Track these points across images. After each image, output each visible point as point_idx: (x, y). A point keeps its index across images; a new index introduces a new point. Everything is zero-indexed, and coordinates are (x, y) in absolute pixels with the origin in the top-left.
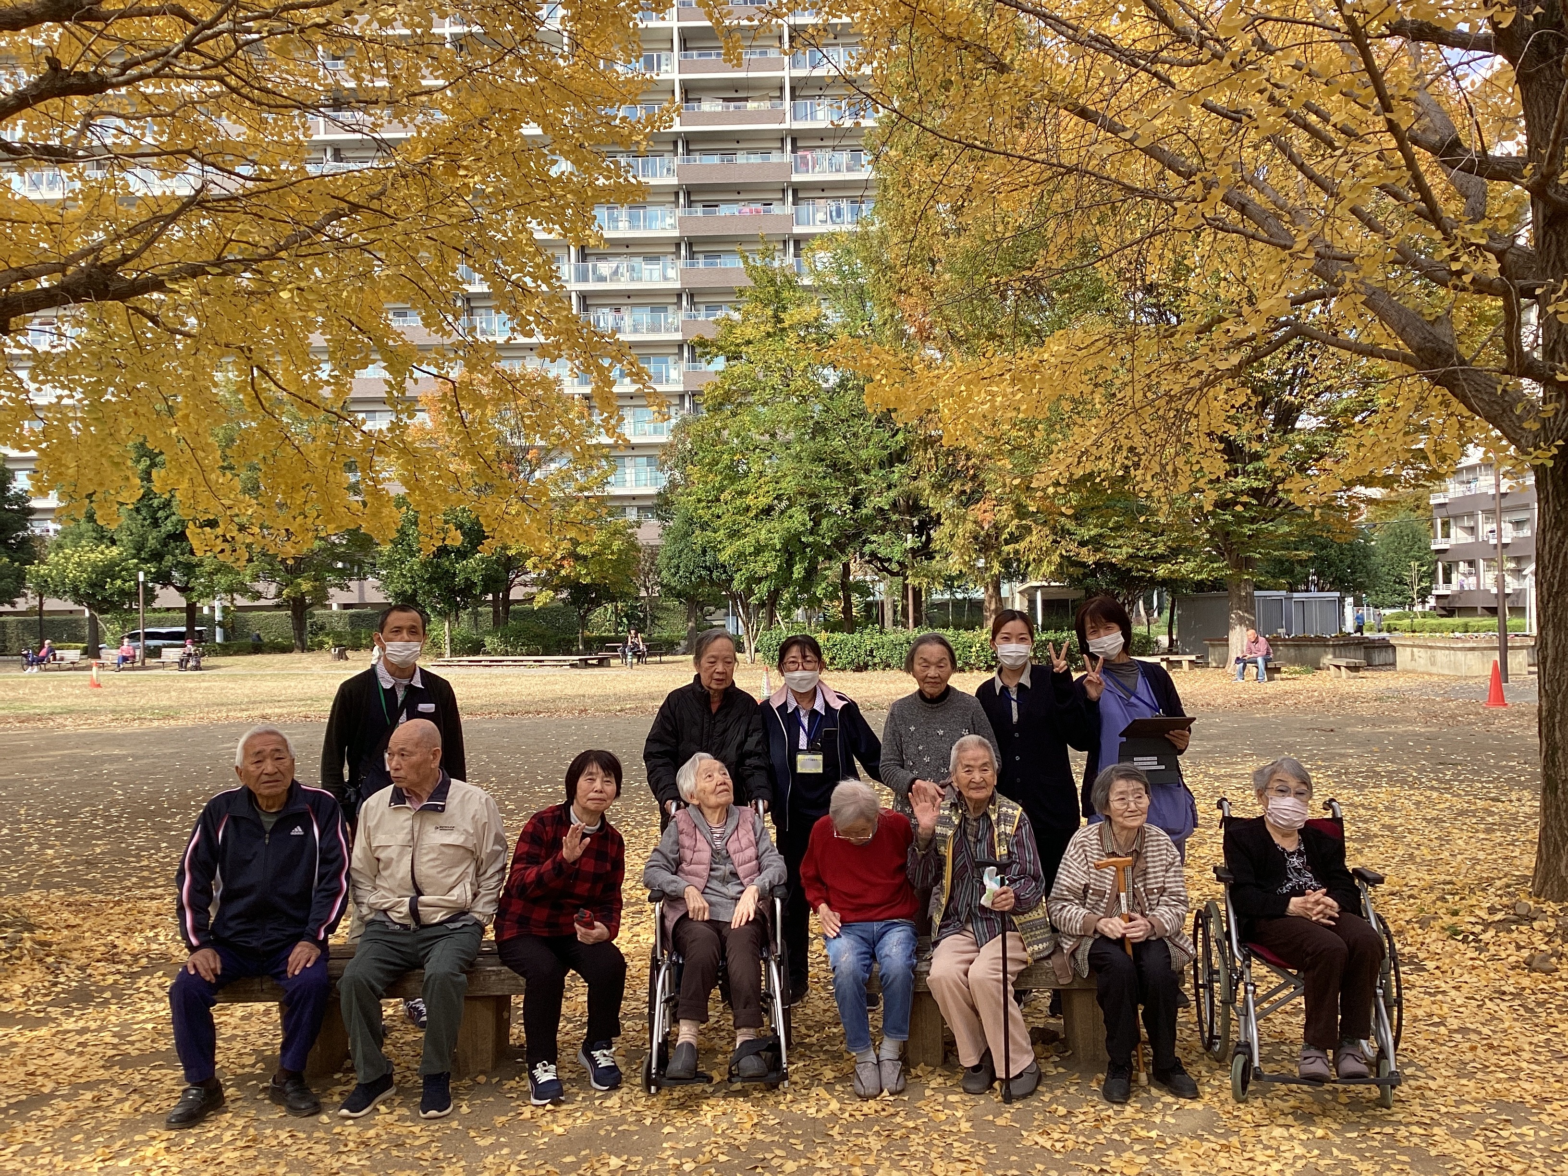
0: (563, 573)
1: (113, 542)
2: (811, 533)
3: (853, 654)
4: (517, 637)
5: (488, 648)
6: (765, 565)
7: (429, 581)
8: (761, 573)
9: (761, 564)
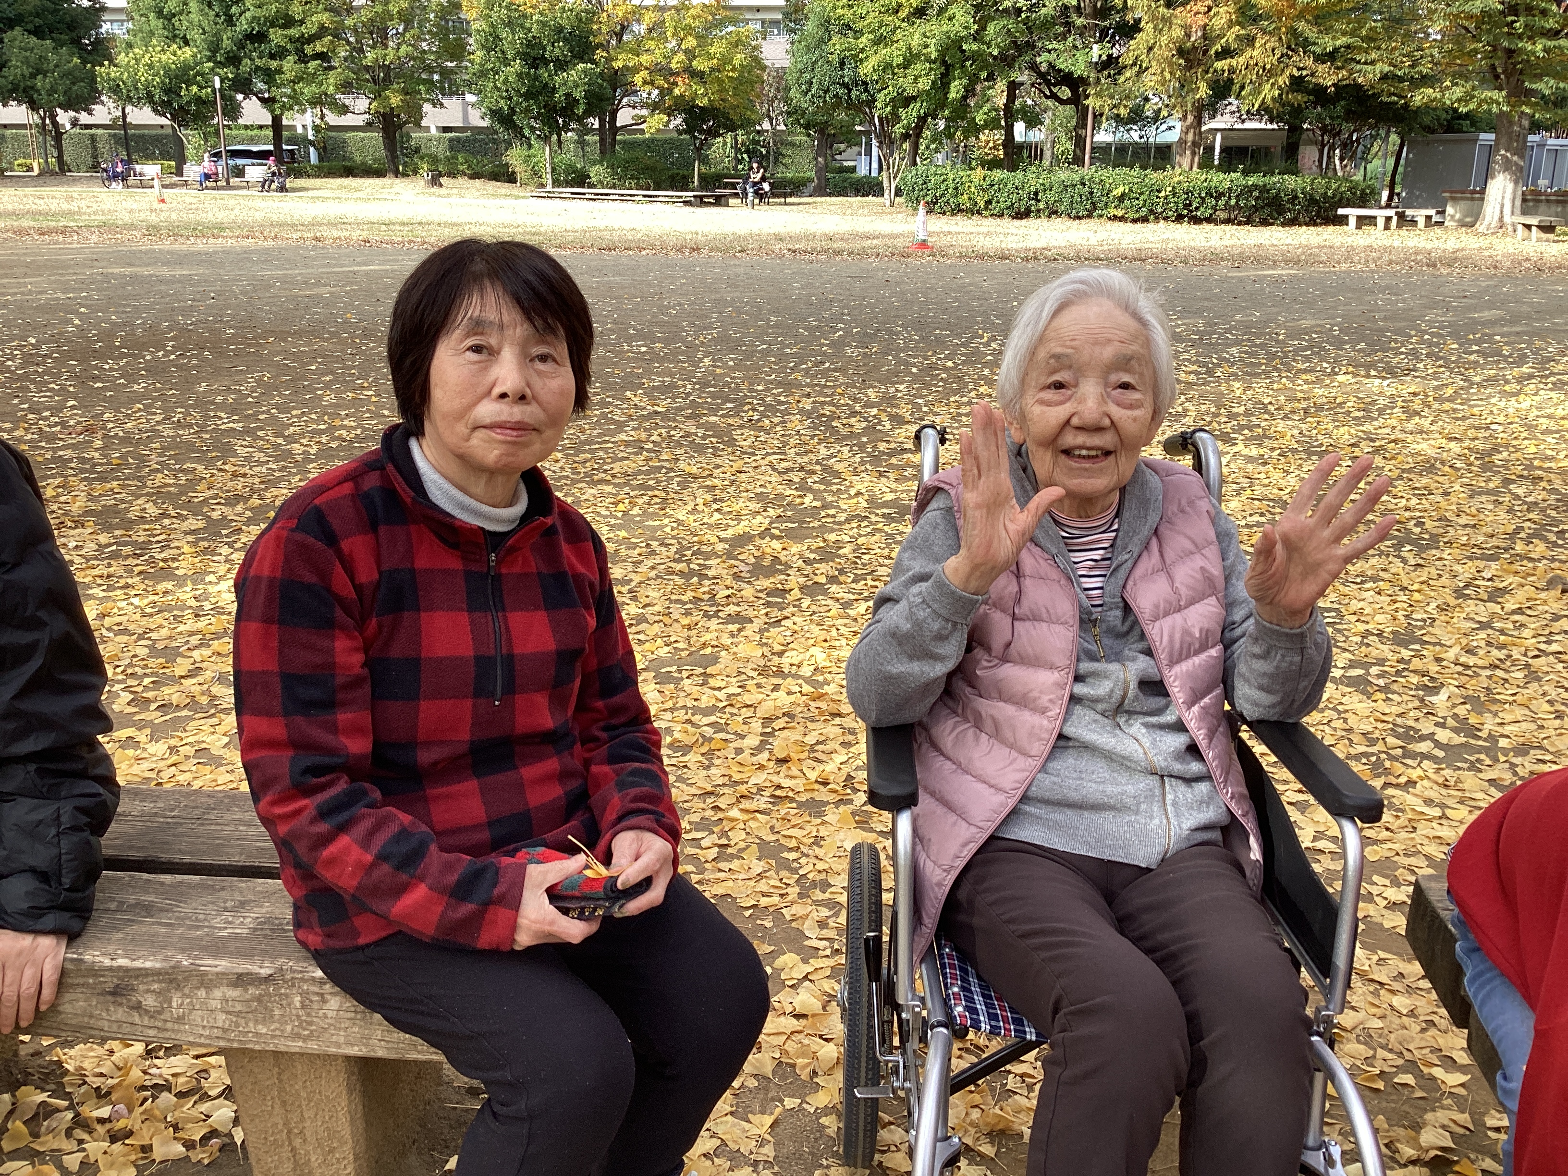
0: (677, 91)
1: (187, 43)
2: (975, 39)
3: (1014, 197)
4: (625, 169)
5: (594, 180)
6: (916, 78)
7: (527, 96)
8: (911, 91)
9: (910, 79)
